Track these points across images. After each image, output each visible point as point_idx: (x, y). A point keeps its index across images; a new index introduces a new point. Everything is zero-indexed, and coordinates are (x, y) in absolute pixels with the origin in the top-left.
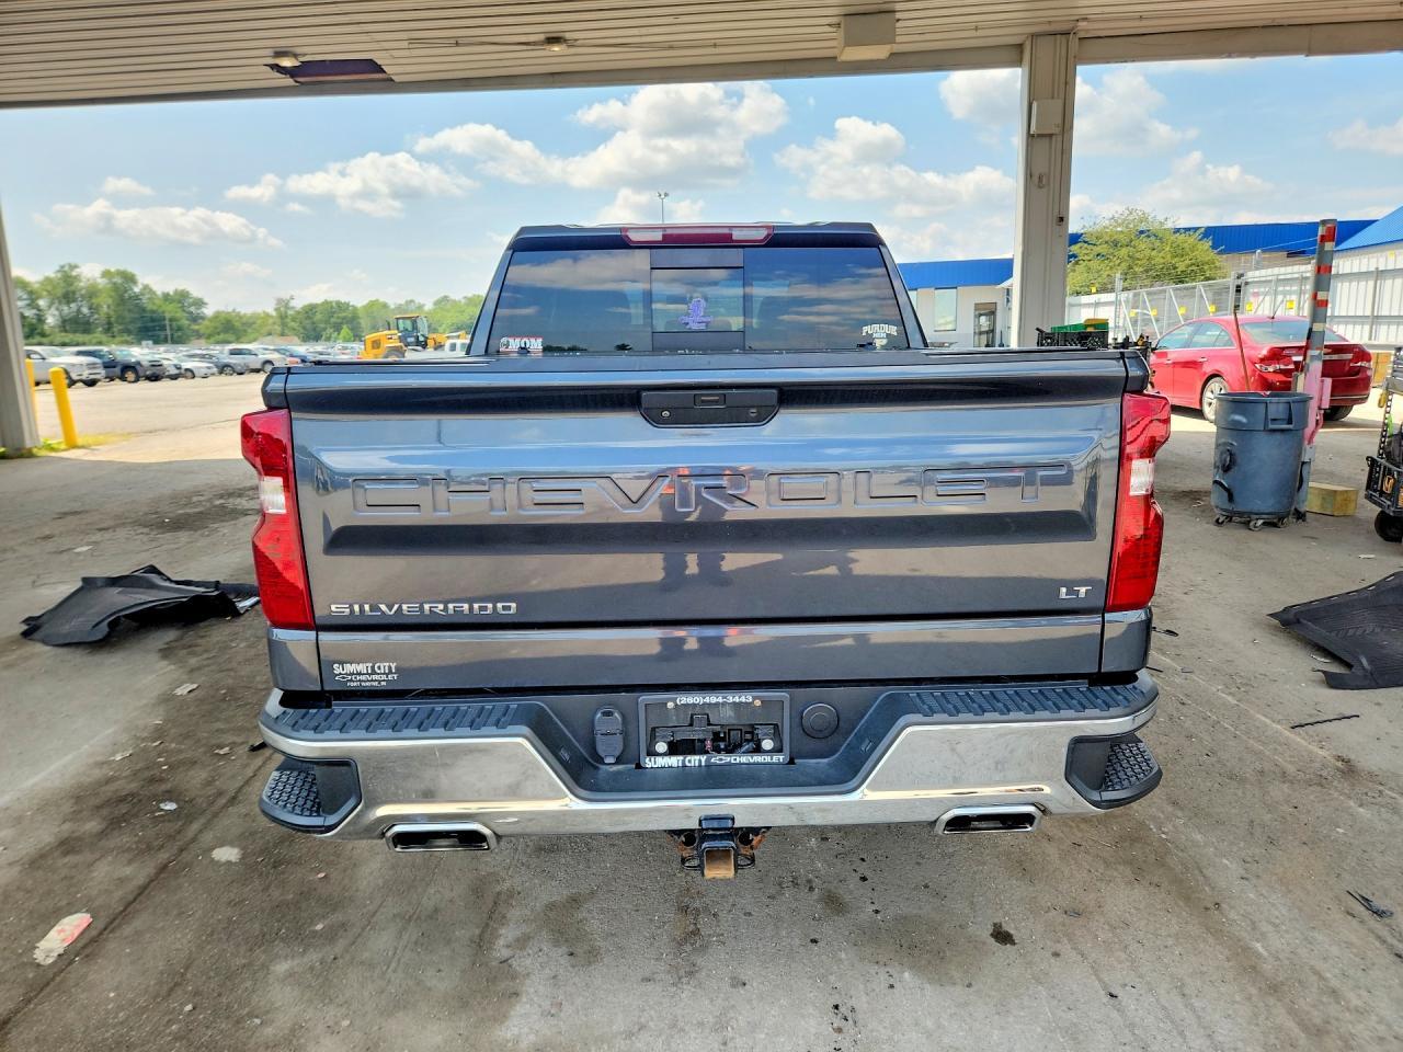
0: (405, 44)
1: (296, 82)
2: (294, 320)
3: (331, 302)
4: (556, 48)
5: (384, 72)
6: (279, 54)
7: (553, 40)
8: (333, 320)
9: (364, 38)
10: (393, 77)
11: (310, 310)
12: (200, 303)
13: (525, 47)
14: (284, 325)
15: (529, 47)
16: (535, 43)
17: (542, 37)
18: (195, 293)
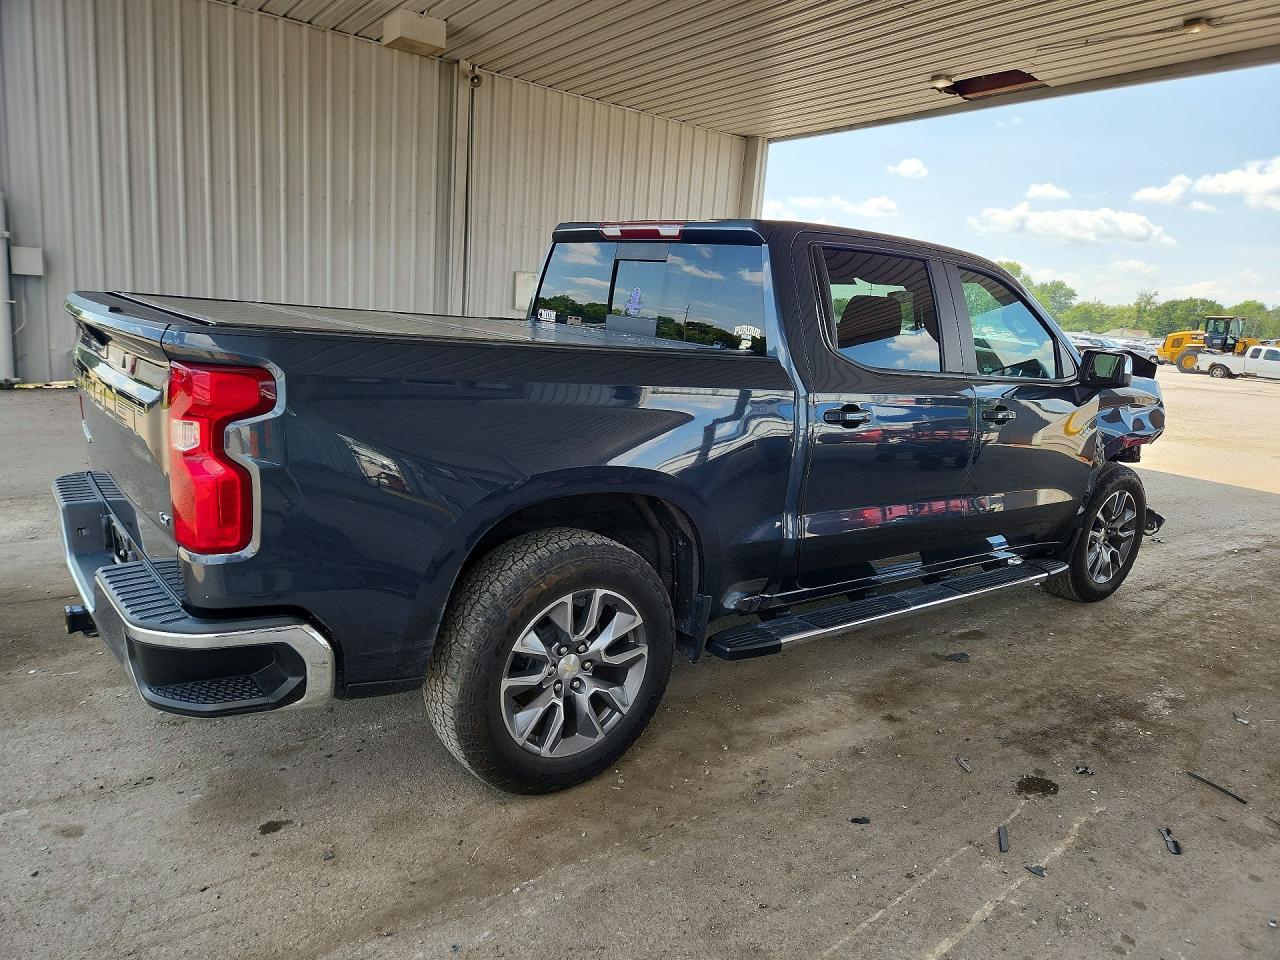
0: (1033, 52)
1: (965, 99)
2: (1151, 314)
3: (1196, 300)
4: (1196, 30)
5: (1036, 80)
6: (935, 78)
7: (1191, 22)
8: (1191, 318)
9: (996, 52)
10: (1047, 83)
11: (1172, 306)
12: (1071, 294)
13: (1160, 35)
14: (1139, 318)
15: (1167, 34)
16: (1172, 29)
17: (1180, 21)
18: (1069, 285)
